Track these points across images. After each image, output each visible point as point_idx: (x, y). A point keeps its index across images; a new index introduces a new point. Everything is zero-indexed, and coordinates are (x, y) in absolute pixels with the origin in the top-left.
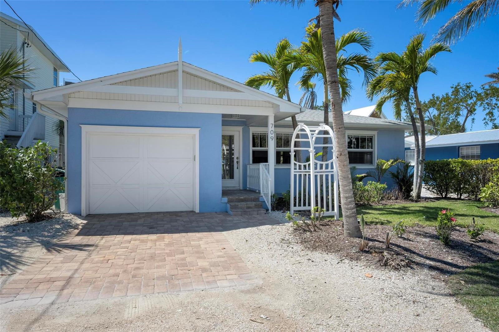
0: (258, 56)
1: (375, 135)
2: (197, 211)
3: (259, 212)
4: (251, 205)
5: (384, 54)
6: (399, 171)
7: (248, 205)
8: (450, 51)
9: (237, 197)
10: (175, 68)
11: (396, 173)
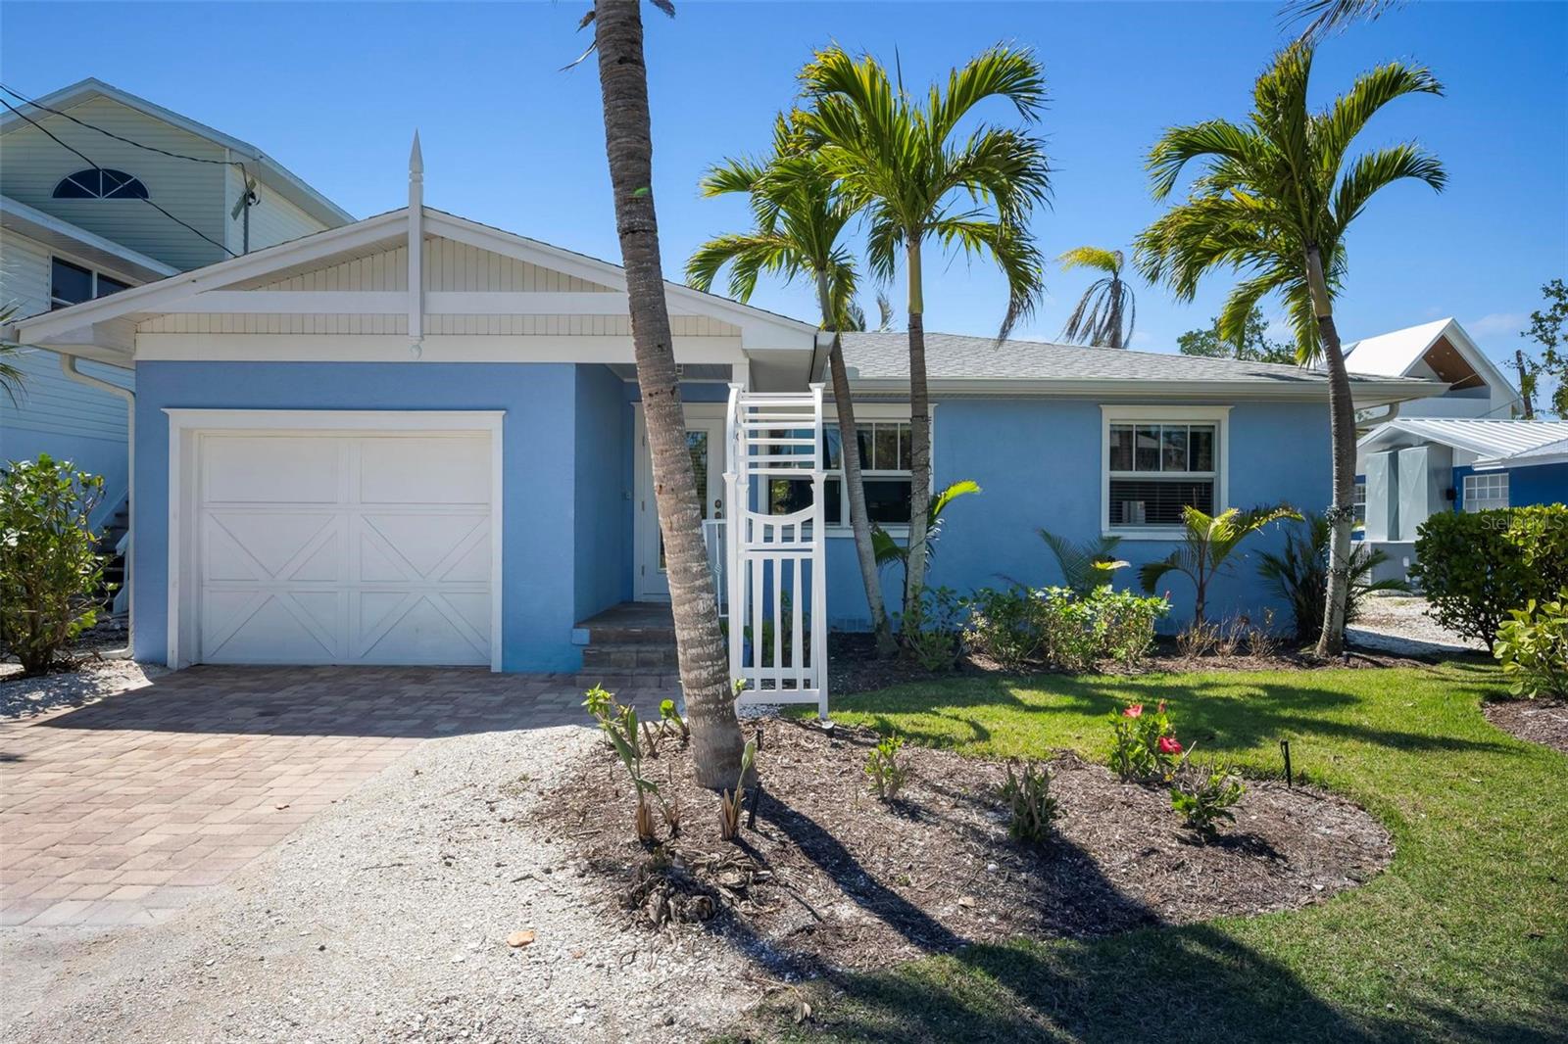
0: (725, 175)
1: (1219, 421)
2: (497, 666)
3: (664, 679)
4: (655, 657)
5: (1182, 132)
6: (1296, 550)
7: (641, 655)
8: (1434, 89)
9: (621, 629)
10: (395, 231)
11: (1282, 557)
